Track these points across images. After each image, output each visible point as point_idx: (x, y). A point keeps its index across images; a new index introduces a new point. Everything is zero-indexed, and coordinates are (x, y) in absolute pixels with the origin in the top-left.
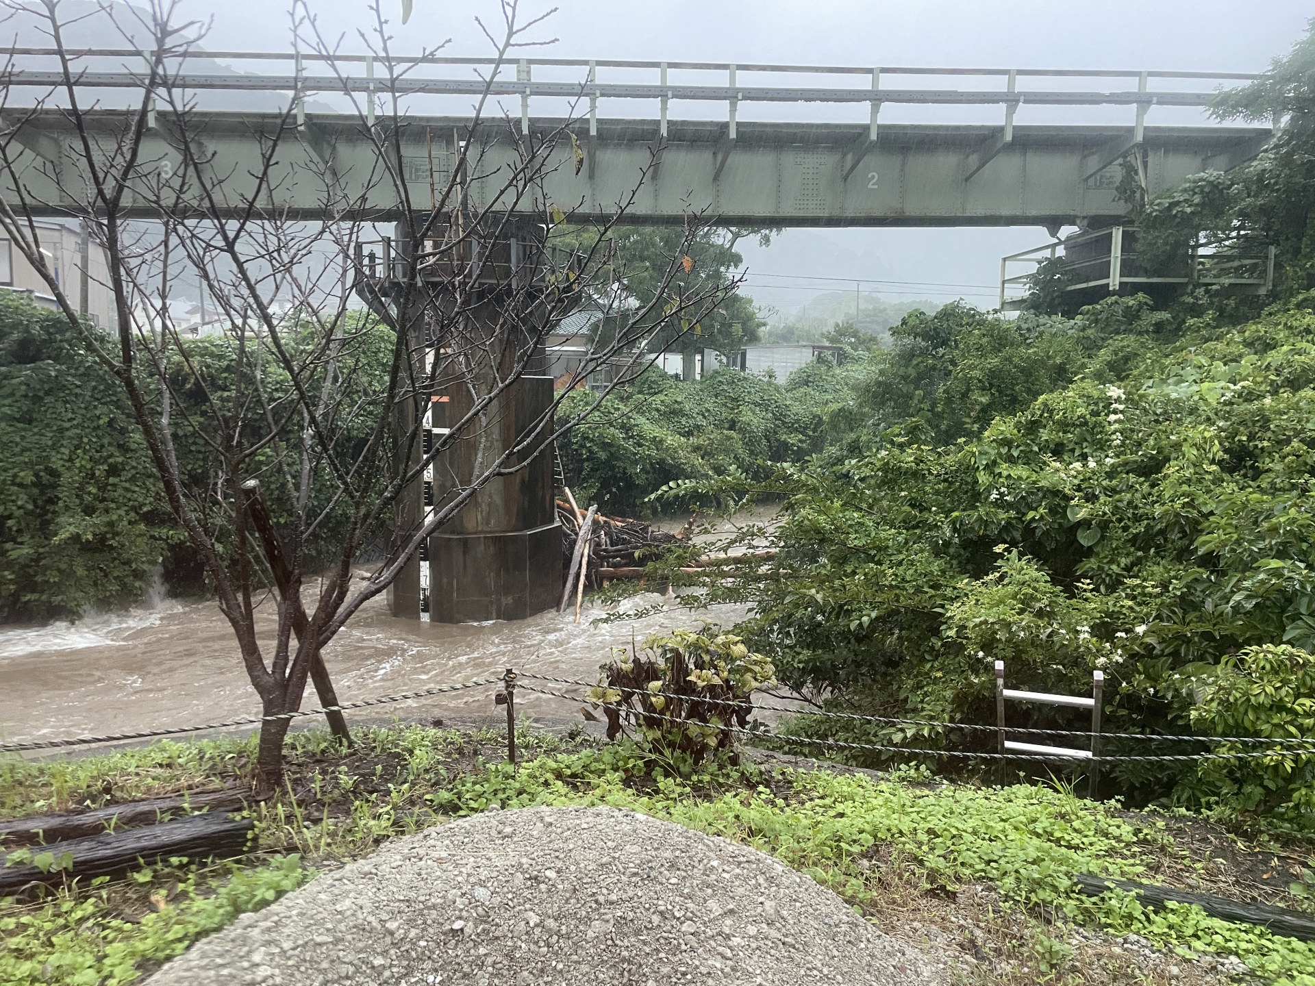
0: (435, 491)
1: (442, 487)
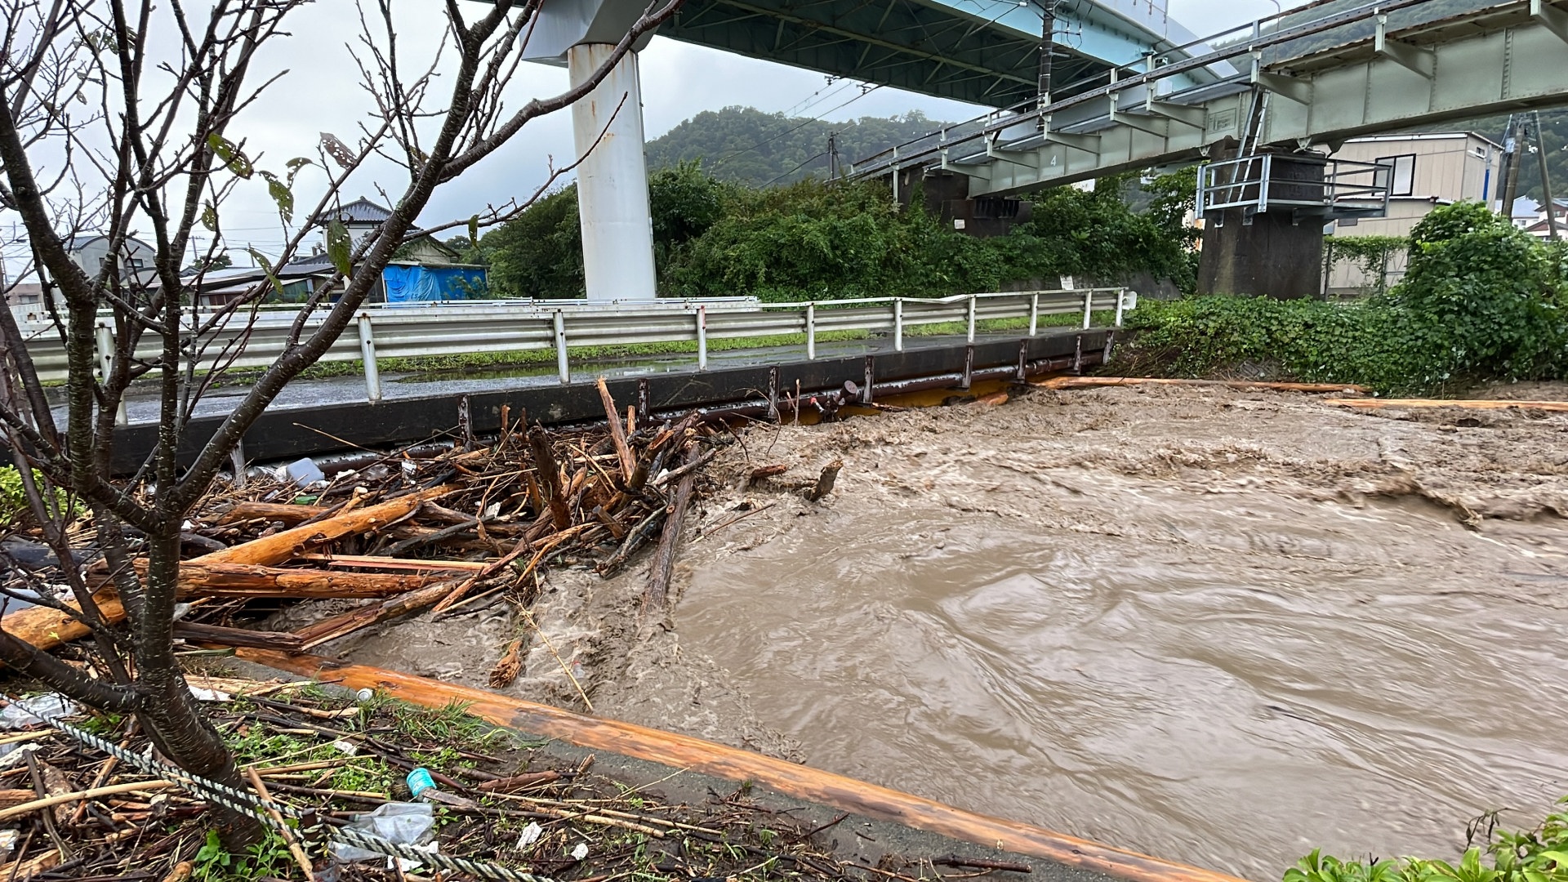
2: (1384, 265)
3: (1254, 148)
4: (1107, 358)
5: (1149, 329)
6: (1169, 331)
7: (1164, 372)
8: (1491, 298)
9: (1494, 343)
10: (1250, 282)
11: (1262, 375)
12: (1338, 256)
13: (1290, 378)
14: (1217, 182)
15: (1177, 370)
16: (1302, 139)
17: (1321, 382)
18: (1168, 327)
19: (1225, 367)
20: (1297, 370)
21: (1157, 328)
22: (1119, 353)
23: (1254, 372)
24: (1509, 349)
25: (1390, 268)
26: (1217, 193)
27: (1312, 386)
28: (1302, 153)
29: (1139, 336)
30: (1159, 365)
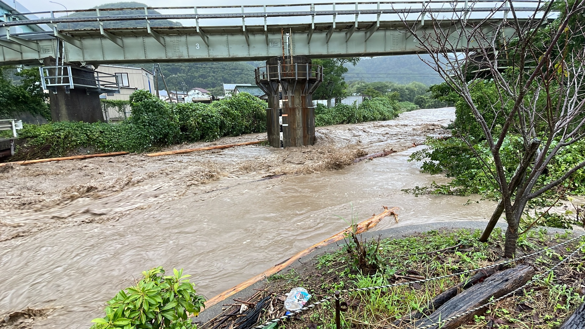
0: (284, 143)
1: (286, 142)
2: (124, 110)
3: (63, 63)
4: (13, 153)
5: (33, 137)
6: (43, 138)
7: (45, 156)
8: (157, 120)
9: (161, 134)
10: (74, 116)
11: (89, 152)
12: (108, 107)
13: (100, 152)
14: (50, 75)
15: (51, 154)
16: (82, 62)
17: (111, 152)
18: (42, 136)
19: (72, 151)
20: (101, 149)
21: (36, 137)
22: (19, 149)
23: (86, 151)
24: (166, 135)
25: (127, 111)
26: (51, 79)
27: (109, 154)
28: (83, 67)
29: (28, 141)
30: (41, 153)
